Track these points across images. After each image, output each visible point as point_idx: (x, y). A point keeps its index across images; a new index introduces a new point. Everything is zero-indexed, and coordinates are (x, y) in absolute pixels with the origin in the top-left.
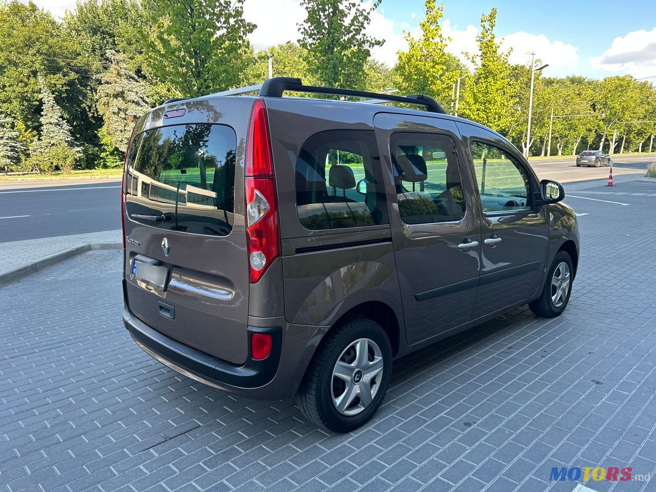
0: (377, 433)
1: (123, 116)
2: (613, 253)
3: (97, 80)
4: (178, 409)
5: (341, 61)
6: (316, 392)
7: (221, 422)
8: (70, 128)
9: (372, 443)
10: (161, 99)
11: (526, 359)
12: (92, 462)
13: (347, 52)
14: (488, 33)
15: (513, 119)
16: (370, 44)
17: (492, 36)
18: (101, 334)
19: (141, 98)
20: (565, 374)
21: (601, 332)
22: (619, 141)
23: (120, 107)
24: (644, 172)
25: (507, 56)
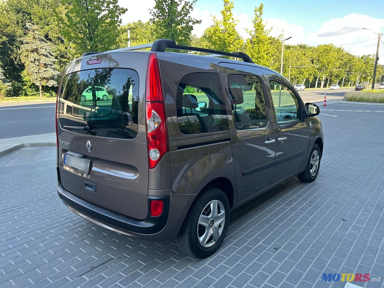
0: (223, 257)
1: (38, 64)
2: (335, 144)
3: (20, 41)
4: (97, 248)
5: (176, 32)
6: (189, 235)
7: (126, 255)
8: (3, 71)
9: (222, 263)
10: (61, 53)
11: (301, 207)
12: (46, 286)
13: (179, 27)
14: (259, 18)
15: (273, 68)
16: (193, 22)
17: (261, 20)
18: (38, 202)
19: (49, 53)
20: (324, 216)
21: (339, 190)
22: (326, 80)
23: (35, 58)
24: (342, 98)
25: (269, 31)
